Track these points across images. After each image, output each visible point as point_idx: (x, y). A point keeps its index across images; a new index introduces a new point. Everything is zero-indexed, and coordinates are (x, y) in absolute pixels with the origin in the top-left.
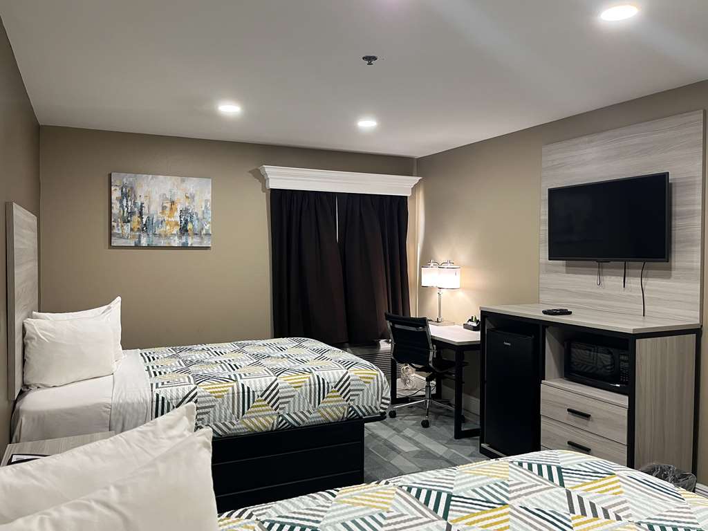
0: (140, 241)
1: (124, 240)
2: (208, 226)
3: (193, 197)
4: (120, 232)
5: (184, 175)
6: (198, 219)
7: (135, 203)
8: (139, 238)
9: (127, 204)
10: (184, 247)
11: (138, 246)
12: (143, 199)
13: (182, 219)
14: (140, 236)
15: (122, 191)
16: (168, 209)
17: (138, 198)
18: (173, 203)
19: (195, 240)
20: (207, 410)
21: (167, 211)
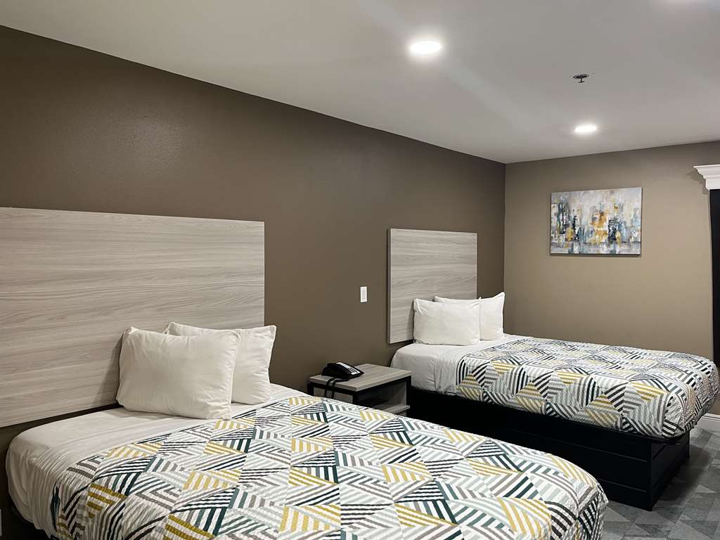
0: (572, 249)
1: (559, 249)
2: (637, 233)
3: (622, 208)
4: (557, 242)
5: (613, 187)
6: (626, 228)
7: (569, 217)
8: (572, 247)
9: (563, 218)
10: (613, 254)
11: (571, 254)
12: (575, 213)
13: (611, 229)
14: (573, 244)
15: (559, 207)
16: (597, 220)
17: (572, 211)
18: (602, 214)
19: (623, 248)
20: (491, 381)
21: (597, 222)
